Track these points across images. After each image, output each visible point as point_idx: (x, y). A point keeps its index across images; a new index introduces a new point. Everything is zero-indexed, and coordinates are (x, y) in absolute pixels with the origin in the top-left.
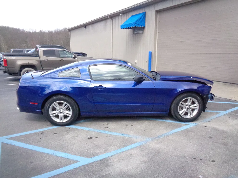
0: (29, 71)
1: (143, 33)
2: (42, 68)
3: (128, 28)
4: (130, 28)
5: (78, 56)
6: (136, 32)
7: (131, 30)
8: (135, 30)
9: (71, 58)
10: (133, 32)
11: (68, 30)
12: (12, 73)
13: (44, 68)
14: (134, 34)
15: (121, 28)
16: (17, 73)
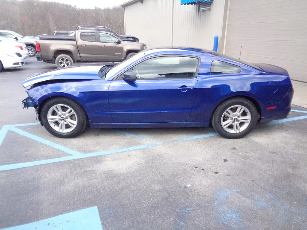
0: (64, 58)
1: (210, 10)
2: (79, 55)
3: (192, 3)
4: (195, 3)
5: (123, 40)
6: (201, 9)
7: (196, 5)
8: (201, 6)
9: (115, 43)
10: (198, 9)
11: (122, 6)
12: (47, 60)
13: (82, 55)
14: (199, 11)
15: (181, 3)
16: (50, 59)
